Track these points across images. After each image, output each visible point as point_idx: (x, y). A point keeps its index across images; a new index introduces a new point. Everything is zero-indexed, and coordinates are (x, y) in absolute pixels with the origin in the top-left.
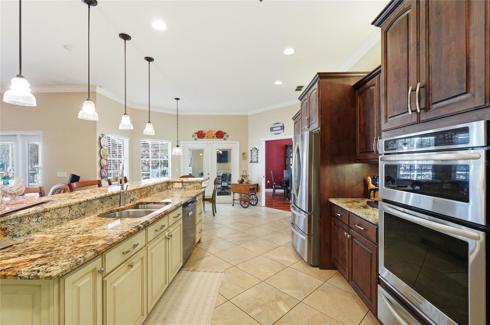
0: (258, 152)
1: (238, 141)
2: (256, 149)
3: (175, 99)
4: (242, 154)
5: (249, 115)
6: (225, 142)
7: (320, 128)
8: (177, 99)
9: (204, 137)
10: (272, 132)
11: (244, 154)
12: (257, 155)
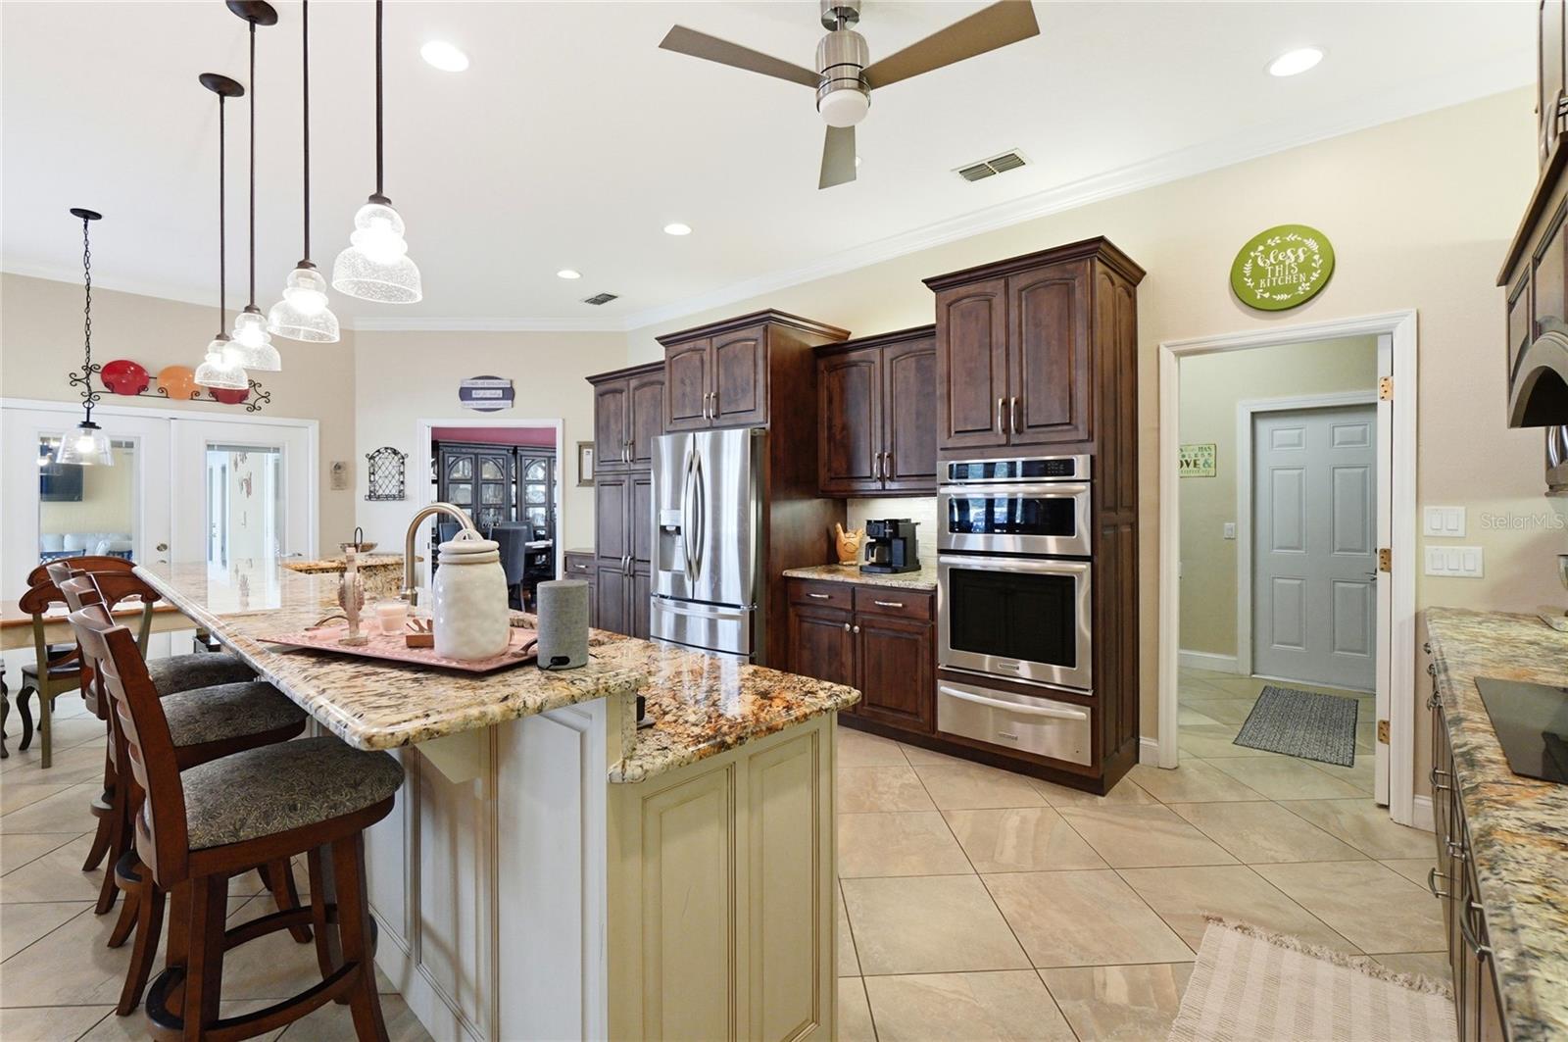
0: (403, 463)
1: (315, 419)
2: (395, 452)
3: (75, 211)
4: (328, 468)
5: (356, 329)
6: (254, 417)
7: (769, 425)
8: (87, 215)
9: (144, 388)
10: (467, 402)
11: (338, 467)
12: (402, 473)
